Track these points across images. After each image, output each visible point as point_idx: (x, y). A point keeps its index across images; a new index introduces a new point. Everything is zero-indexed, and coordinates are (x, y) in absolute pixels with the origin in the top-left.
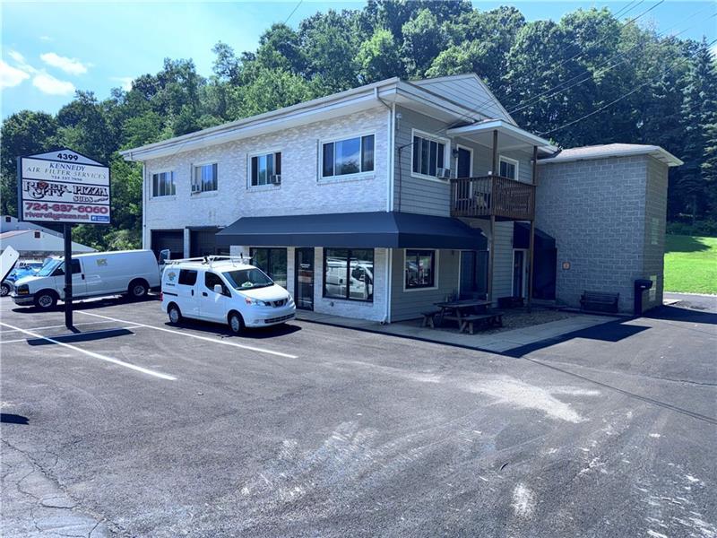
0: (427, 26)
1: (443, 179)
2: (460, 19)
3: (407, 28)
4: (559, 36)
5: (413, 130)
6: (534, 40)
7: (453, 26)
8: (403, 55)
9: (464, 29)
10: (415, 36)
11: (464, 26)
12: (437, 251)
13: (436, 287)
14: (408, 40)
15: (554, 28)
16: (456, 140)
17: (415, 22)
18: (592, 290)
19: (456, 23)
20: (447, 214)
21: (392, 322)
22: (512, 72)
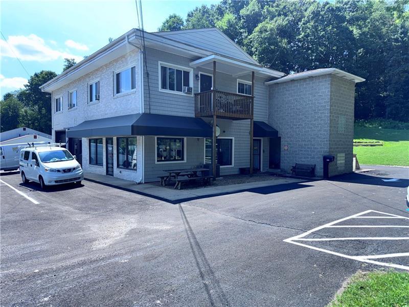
0: (254, 10)
1: (186, 93)
2: (275, 5)
3: (243, 12)
4: (332, 10)
5: (160, 62)
6: (316, 14)
7: (270, 9)
8: (241, 28)
9: (276, 10)
10: (247, 16)
11: (277, 8)
12: (185, 138)
13: (185, 161)
14: (243, 19)
15: (328, 6)
16: (198, 68)
17: (247, 8)
18: (300, 163)
19: (272, 7)
20: (193, 116)
21: (145, 183)
22: (303, 34)
